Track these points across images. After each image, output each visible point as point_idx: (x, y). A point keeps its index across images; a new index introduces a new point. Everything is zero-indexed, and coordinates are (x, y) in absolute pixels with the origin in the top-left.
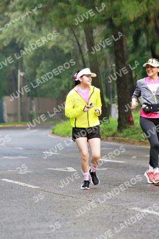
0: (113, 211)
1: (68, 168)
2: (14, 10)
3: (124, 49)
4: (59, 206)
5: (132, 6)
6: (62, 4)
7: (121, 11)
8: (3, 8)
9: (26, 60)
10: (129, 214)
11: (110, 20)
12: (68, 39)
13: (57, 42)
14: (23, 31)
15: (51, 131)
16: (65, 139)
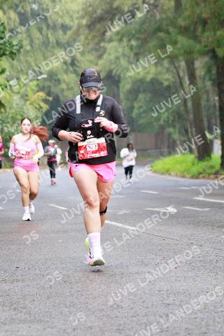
0: (216, 255)
1: (167, 208)
2: (111, 40)
4: (159, 248)
6: (162, 35)
8: (99, 38)
9: (123, 93)
11: (213, 51)
12: (168, 70)
13: (156, 74)
14: (120, 62)
16: (164, 176)
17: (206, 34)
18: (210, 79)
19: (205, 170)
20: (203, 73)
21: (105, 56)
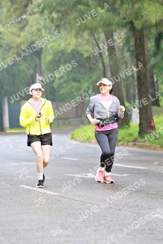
0: (134, 218)
1: (88, 174)
3: (146, 52)
4: (79, 212)
5: (154, 8)
6: (81, 7)
7: (142, 14)
8: (21, 11)
9: (45, 64)
10: (151, 222)
11: (131, 23)
12: (88, 41)
13: (77, 46)
14: (41, 34)
15: (70, 136)
16: (85, 144)
17: (125, 6)
18: (129, 50)
19: (123, 138)
20: (121, 45)
21: (27, 29)
